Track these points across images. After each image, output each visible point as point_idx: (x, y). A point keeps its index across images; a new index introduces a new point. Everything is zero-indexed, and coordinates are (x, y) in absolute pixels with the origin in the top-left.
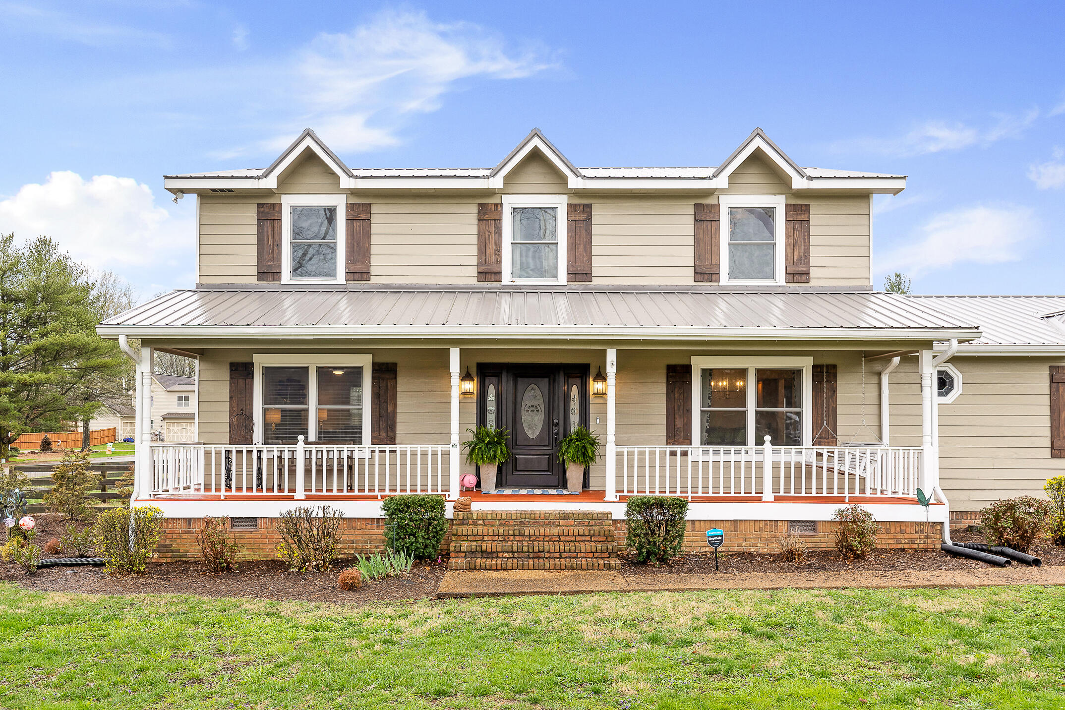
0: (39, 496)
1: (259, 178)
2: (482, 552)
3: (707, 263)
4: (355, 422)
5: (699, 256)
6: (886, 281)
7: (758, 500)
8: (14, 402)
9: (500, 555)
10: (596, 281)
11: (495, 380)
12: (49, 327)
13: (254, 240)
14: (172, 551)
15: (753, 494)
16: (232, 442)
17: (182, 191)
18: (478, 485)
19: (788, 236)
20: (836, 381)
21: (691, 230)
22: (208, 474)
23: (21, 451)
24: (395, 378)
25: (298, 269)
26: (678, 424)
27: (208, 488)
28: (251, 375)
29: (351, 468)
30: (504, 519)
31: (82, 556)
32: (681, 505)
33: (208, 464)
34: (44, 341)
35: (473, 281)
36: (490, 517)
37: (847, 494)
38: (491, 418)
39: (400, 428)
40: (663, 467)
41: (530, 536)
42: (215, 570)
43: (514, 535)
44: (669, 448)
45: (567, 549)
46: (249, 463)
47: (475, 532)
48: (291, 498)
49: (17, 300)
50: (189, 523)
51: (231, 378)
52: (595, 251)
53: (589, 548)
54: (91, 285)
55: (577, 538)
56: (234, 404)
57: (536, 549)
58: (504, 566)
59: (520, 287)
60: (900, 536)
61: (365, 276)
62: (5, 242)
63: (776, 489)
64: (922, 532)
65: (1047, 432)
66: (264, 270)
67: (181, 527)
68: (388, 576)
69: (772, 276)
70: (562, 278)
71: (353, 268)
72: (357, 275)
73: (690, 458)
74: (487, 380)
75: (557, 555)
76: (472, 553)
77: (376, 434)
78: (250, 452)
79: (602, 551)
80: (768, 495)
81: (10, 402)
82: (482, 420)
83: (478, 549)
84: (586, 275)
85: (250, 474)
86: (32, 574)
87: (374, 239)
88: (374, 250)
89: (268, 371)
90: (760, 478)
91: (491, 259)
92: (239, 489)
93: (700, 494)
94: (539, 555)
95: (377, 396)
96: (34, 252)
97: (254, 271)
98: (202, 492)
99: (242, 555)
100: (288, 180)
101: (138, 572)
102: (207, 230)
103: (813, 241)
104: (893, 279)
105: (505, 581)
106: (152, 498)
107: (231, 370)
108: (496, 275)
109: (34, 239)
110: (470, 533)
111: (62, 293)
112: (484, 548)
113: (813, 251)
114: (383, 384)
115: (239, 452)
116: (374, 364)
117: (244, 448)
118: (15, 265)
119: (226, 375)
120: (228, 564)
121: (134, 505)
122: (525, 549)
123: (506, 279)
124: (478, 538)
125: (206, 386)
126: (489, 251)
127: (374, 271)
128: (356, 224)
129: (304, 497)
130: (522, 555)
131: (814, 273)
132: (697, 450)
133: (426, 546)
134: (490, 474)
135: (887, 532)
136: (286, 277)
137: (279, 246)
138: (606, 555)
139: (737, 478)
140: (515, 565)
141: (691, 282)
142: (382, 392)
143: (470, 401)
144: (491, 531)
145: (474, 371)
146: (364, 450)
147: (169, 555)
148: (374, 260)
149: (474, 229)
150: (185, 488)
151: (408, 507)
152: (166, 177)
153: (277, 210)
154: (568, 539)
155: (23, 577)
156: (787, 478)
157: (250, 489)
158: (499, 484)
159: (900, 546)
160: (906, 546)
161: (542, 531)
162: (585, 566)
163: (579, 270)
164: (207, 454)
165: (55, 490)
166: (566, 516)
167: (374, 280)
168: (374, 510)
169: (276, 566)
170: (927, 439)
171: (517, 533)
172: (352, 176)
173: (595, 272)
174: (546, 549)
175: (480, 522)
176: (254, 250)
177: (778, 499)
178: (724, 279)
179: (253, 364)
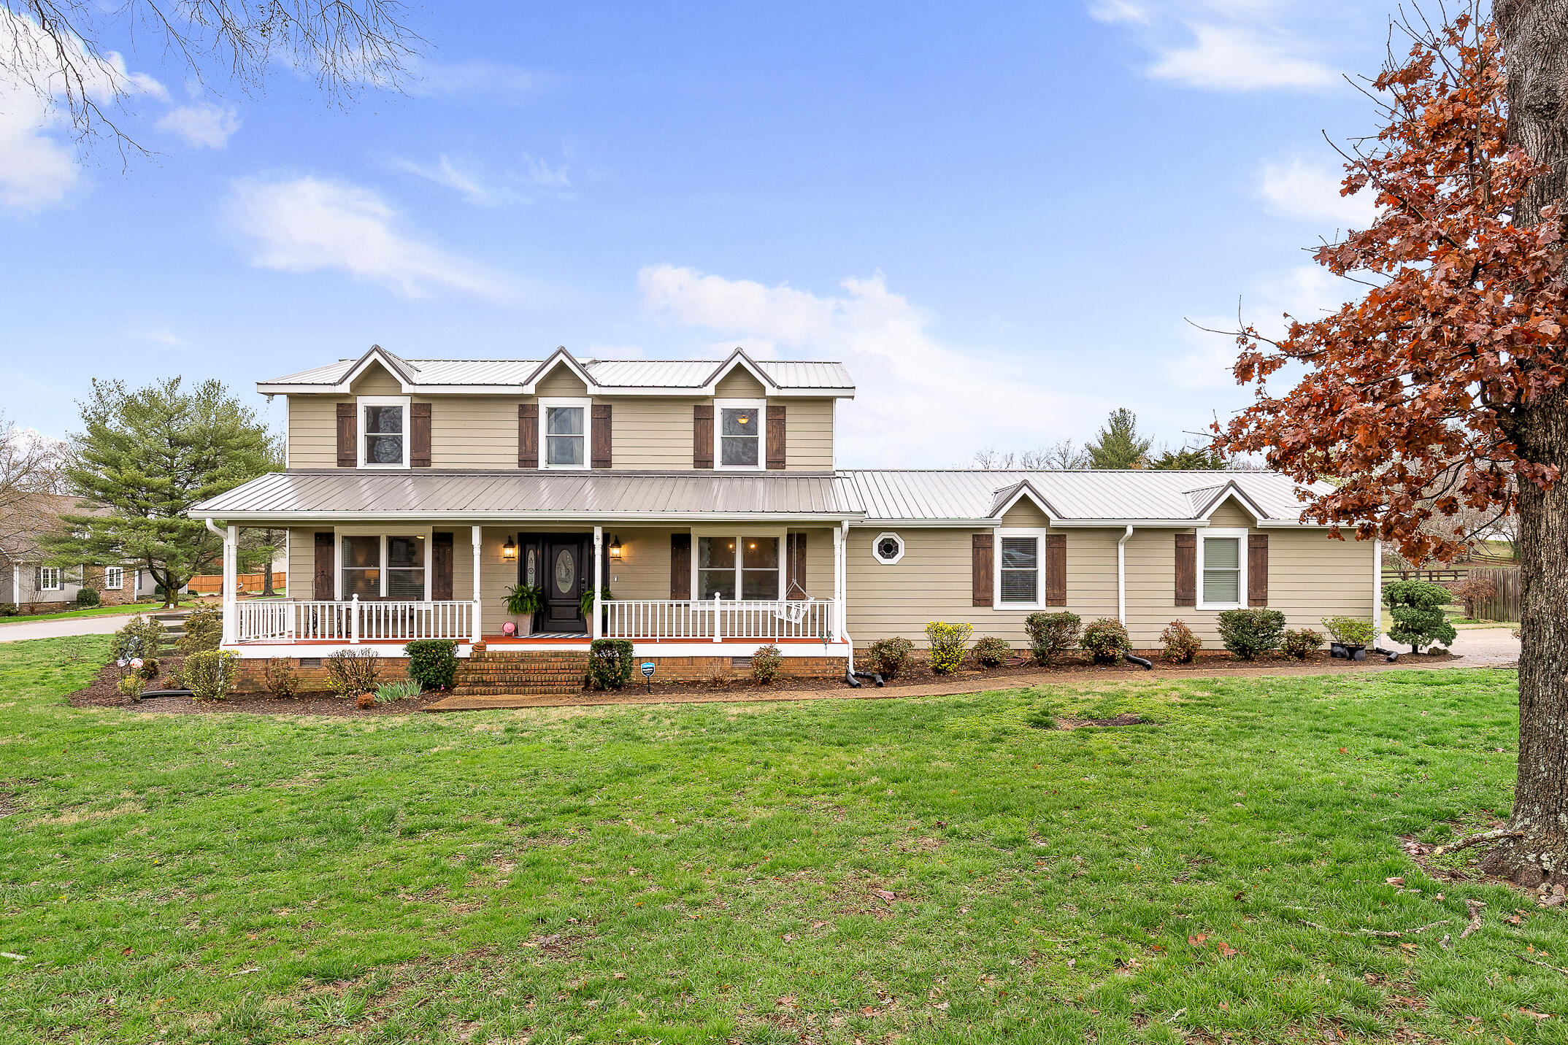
0: (173, 641)
1: (335, 384)
2: (483, 682)
3: (704, 453)
4: (418, 583)
5: (697, 447)
6: (1110, 417)
7: (711, 641)
8: (181, 547)
9: (497, 684)
10: (614, 468)
11: (534, 546)
12: (217, 472)
13: (335, 433)
14: (253, 684)
15: (707, 637)
16: (317, 599)
17: (273, 394)
18: (516, 631)
19: (768, 432)
20: (805, 547)
21: (691, 426)
22: (298, 624)
23: (199, 595)
24: (452, 545)
25: (371, 458)
26: (680, 580)
27: (298, 635)
28: (332, 543)
29: (411, 618)
30: (508, 657)
31: (183, 689)
32: (626, 647)
33: (298, 616)
34: (212, 486)
35: (516, 467)
36: (498, 656)
37: (777, 637)
38: (531, 577)
39: (455, 586)
40: (670, 616)
41: (524, 670)
42: (279, 697)
43: (512, 669)
44: (674, 602)
45: (547, 679)
46: (331, 615)
47: (482, 667)
48: (348, 643)
49: (183, 444)
50: (267, 663)
51: (316, 546)
52: (614, 443)
53: (563, 678)
54: (262, 427)
55: (560, 671)
56: (319, 567)
57: (524, 679)
58: (495, 692)
59: (553, 472)
60: (815, 667)
61: (426, 463)
62: (172, 385)
63: (723, 633)
64: (832, 664)
65: (970, 586)
66: (343, 458)
67: (260, 666)
68: (400, 699)
69: (755, 462)
70: (587, 465)
71: (415, 456)
72: (420, 462)
73: (691, 608)
74: (528, 547)
75: (540, 683)
76: (476, 683)
77: (435, 591)
78: (331, 607)
79: (573, 681)
80: (718, 638)
81: (178, 547)
82: (523, 580)
83: (480, 679)
84: (607, 463)
85: (331, 623)
86: (136, 702)
87: (434, 433)
88: (433, 442)
89: (346, 538)
90: (712, 624)
91: (529, 449)
92: (323, 636)
93: (666, 637)
94: (526, 683)
95: (436, 560)
96: (202, 394)
97: (335, 458)
98: (294, 638)
99: (305, 687)
100: (360, 385)
101: (219, 700)
102: (295, 424)
103: (788, 435)
104: (1118, 414)
105: (481, 702)
106: (237, 643)
107: (316, 539)
108: (535, 462)
109: (202, 382)
110: (478, 668)
111: (231, 438)
112: (484, 679)
113: (788, 444)
114: (441, 550)
115: (323, 607)
116: (434, 534)
117: (327, 603)
118: (180, 409)
119: (312, 543)
120: (288, 692)
121: (222, 649)
122: (516, 679)
123: (542, 465)
124: (484, 672)
125: (295, 552)
126: (528, 443)
127: (434, 458)
128: (419, 421)
129: (358, 642)
130: (513, 683)
131: (788, 461)
132: (696, 604)
133: (438, 678)
134: (526, 622)
135: (806, 664)
136: (361, 463)
137: (355, 438)
138: (576, 683)
139: (695, 624)
140: (503, 691)
141: (691, 468)
142: (441, 557)
143: (512, 563)
144: (494, 666)
145: (516, 540)
146: (427, 604)
147: (251, 687)
148: (434, 450)
149: (516, 425)
150: (272, 636)
151: (423, 649)
152: (258, 384)
153: (353, 408)
154: (553, 671)
155: (129, 704)
156: (765, 624)
157: (332, 635)
158: (535, 629)
159: (815, 675)
160: (819, 675)
161: (533, 665)
162: (555, 691)
163: (601, 458)
164: (298, 608)
165: (186, 636)
166: (556, 654)
167: (433, 466)
168: (398, 651)
169: (330, 694)
170: (837, 594)
171: (514, 667)
172: (412, 384)
173: (614, 460)
174: (532, 679)
175: (491, 660)
176: (335, 441)
177: (725, 641)
178: (718, 466)
179: (333, 534)
